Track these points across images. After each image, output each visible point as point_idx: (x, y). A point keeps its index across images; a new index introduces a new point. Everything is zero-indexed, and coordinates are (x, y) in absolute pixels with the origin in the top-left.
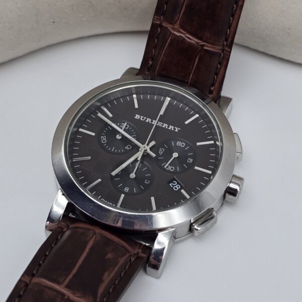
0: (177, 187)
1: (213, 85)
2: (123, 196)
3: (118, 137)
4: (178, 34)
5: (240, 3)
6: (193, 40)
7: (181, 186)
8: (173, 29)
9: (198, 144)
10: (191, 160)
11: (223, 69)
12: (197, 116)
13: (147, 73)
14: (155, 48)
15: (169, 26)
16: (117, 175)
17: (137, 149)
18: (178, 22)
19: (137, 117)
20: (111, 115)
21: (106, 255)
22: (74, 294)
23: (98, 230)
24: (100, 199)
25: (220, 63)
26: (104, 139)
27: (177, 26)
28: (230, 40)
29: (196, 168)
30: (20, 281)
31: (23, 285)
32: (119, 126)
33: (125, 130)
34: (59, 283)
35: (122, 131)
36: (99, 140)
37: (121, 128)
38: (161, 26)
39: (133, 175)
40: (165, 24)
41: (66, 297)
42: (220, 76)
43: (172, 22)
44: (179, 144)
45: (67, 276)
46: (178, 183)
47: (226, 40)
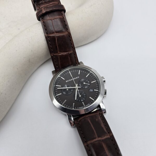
0: (92, 90)
1: (76, 61)
2: (83, 102)
3: (67, 90)
4: (61, 54)
5: (71, 36)
6: (65, 53)
7: (93, 89)
8: (58, 54)
9: (87, 77)
10: (89, 81)
11: (76, 56)
12: (80, 71)
13: (58, 70)
14: (56, 62)
15: (57, 54)
16: (77, 99)
17: (75, 89)
18: (58, 51)
19: (67, 81)
20: (60, 86)
21: (96, 121)
22: (102, 137)
23: (87, 116)
24: (78, 108)
25: (74, 55)
26: (64, 93)
27: (59, 53)
28: (73, 47)
29: (92, 82)
30: (85, 147)
31: (87, 147)
32: (65, 87)
33: (67, 87)
34: (96, 138)
35: (67, 88)
36: (64, 94)
37: (66, 87)
38: (54, 56)
39: (80, 96)
40: (55, 54)
41: (101, 140)
42: (76, 58)
43: (57, 53)
44: (82, 80)
45: (95, 134)
46: (91, 89)
47: (73, 48)
